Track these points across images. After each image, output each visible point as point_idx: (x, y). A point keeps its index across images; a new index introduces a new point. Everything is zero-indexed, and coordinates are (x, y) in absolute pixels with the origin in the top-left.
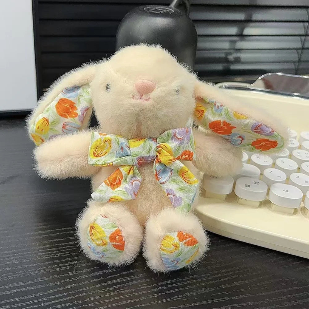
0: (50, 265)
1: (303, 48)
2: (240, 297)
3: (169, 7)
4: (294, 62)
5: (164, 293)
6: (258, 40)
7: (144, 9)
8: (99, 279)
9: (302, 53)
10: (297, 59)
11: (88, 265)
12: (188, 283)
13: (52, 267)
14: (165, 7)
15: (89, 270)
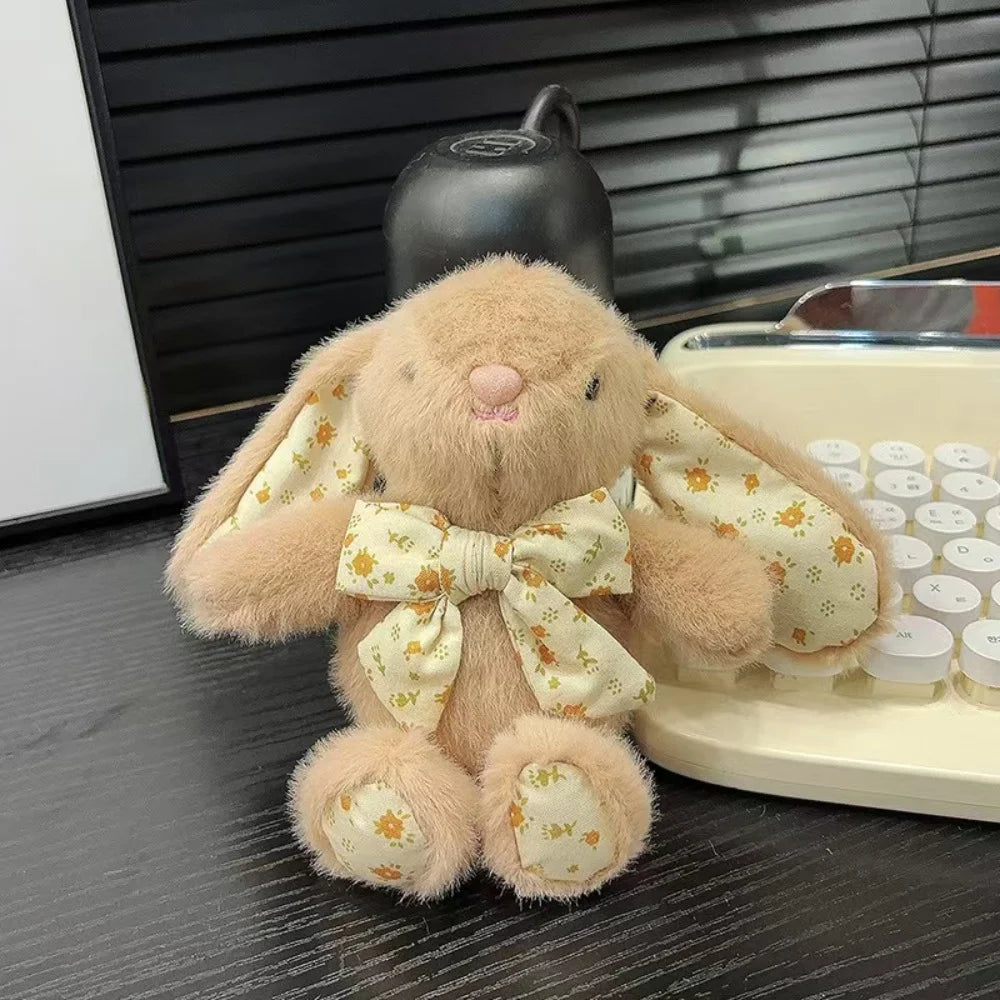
0: (268, 961)
1: (919, 185)
2: (828, 970)
3: (521, 130)
4: (899, 227)
5: (610, 995)
6: (784, 181)
7: (451, 148)
8: (417, 980)
9: (918, 198)
10: (908, 219)
11: (378, 943)
12: (675, 951)
13: (276, 967)
14: (508, 133)
15: (384, 958)
